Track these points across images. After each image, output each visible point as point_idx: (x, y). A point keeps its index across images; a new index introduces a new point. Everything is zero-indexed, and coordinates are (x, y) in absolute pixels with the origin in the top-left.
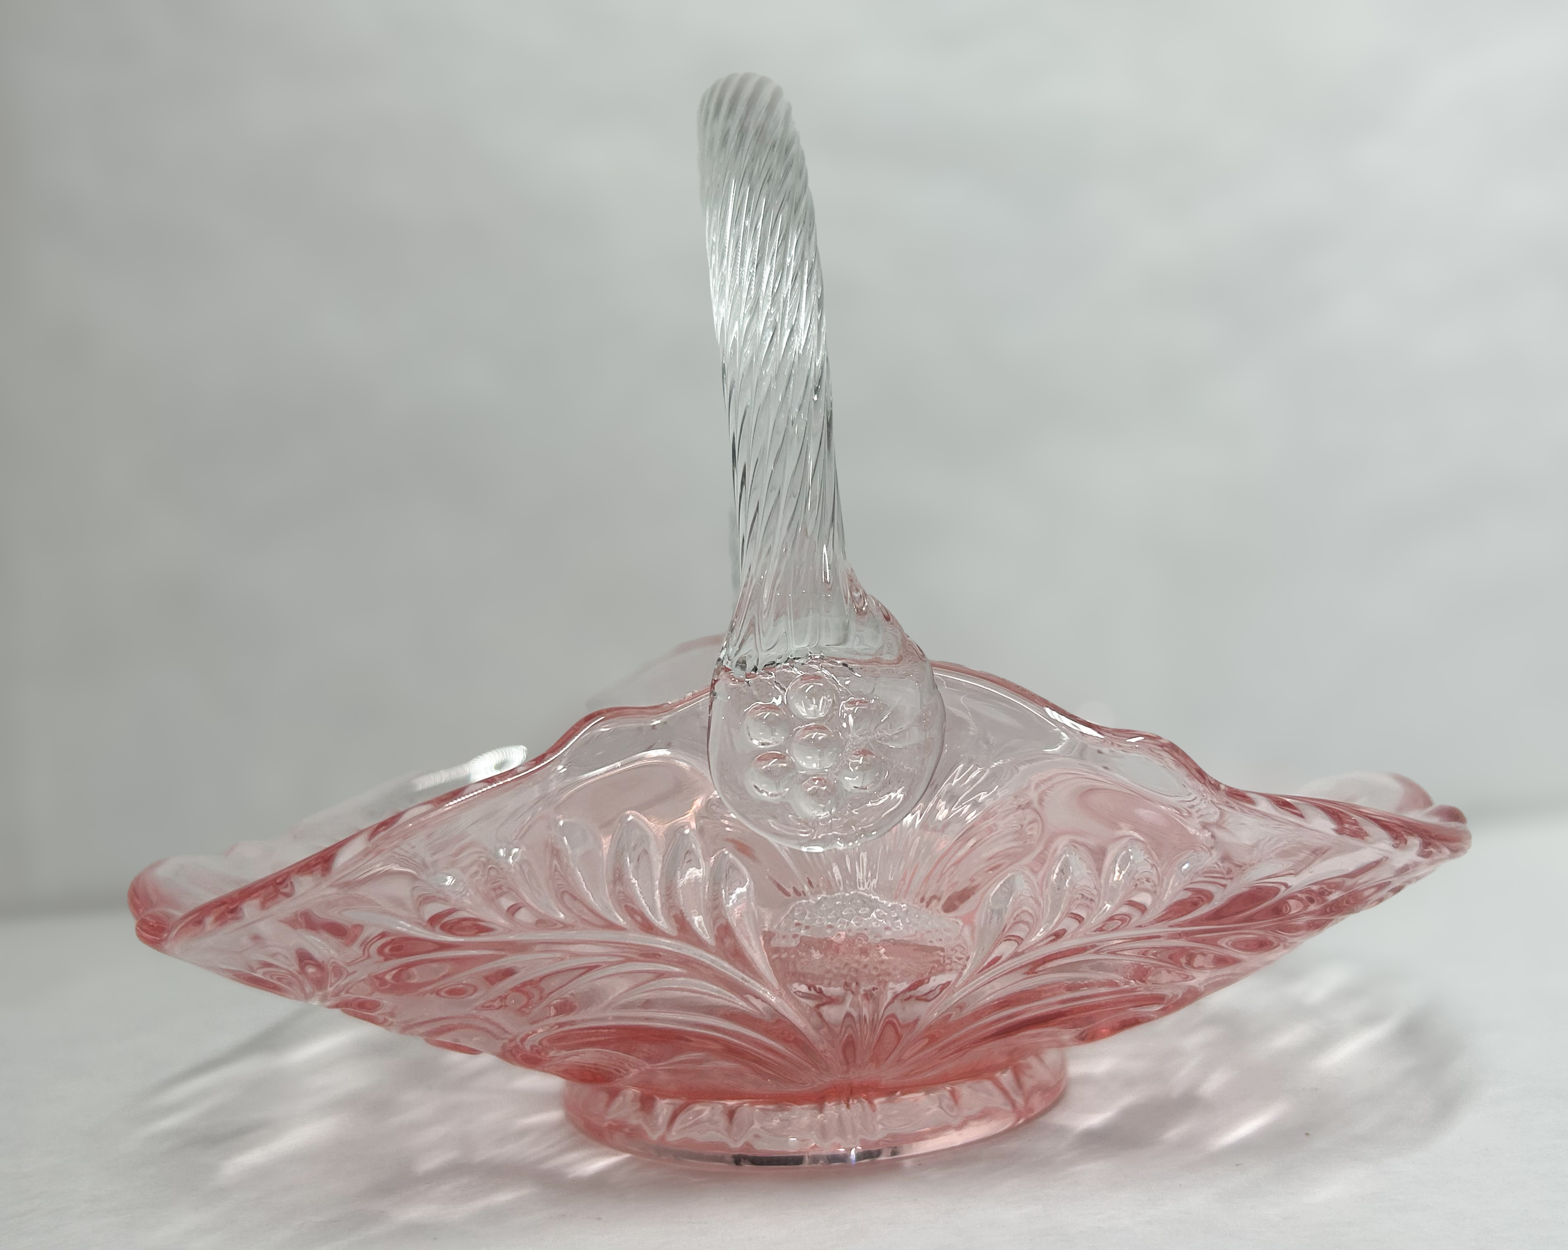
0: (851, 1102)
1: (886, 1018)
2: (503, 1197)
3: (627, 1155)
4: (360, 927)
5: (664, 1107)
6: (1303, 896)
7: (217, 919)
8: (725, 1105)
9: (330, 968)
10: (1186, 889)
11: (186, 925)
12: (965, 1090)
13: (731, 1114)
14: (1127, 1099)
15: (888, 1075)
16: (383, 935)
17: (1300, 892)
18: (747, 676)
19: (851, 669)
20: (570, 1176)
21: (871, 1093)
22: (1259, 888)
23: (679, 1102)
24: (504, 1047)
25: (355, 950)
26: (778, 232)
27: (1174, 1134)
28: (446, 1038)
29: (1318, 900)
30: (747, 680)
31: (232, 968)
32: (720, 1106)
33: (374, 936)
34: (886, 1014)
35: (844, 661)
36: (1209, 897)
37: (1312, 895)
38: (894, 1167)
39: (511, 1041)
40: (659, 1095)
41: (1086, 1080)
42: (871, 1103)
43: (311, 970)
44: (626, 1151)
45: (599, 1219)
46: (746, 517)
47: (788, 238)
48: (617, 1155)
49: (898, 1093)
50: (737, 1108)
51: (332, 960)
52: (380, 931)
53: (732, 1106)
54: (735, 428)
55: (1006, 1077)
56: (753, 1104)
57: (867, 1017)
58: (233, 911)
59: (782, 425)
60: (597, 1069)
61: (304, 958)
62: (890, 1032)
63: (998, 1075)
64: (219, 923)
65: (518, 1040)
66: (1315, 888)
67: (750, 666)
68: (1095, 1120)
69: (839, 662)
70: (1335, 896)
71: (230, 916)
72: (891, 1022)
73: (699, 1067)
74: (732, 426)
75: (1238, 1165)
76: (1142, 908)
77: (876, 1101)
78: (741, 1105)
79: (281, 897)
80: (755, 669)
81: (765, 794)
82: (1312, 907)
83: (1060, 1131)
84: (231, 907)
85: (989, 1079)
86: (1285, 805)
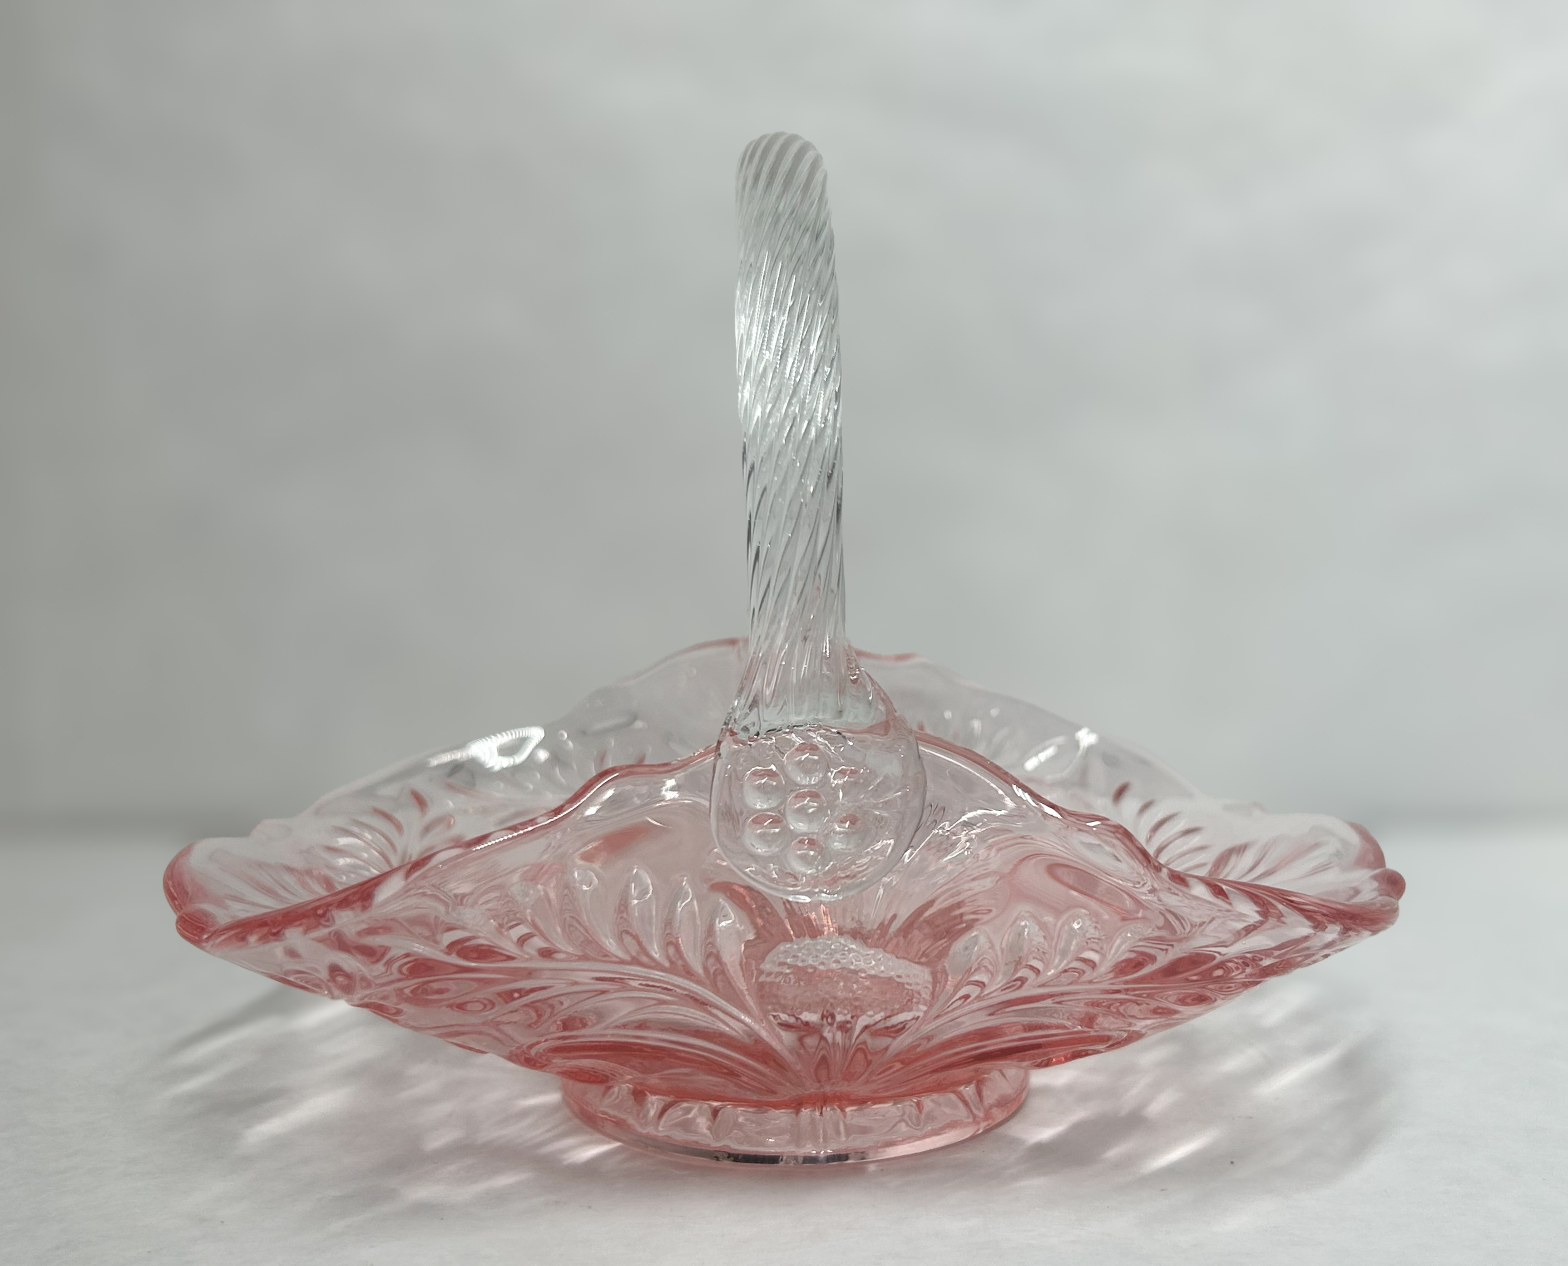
0: (824, 1109)
1: (858, 1045)
2: (503, 1180)
3: (618, 1144)
4: (386, 949)
5: (654, 1103)
6: (1240, 961)
7: (260, 939)
8: (710, 1106)
9: (358, 978)
10: (1131, 951)
11: (229, 938)
12: (928, 1102)
13: (715, 1112)
14: (1079, 1114)
15: (859, 1089)
16: (407, 955)
17: (1236, 958)
18: (750, 739)
19: (844, 737)
20: (565, 1163)
21: (843, 1102)
22: (1198, 954)
23: (669, 1099)
24: (511, 1052)
25: (380, 967)
26: (803, 323)
27: (1113, 1153)
28: (459, 1040)
29: (1252, 965)
30: (749, 743)
31: (267, 972)
32: (705, 1105)
33: (399, 955)
34: (858, 1041)
35: (840, 730)
36: (1153, 959)
37: (1247, 961)
38: (859, 1170)
39: (518, 1048)
40: (650, 1092)
41: (1046, 1091)
42: (843, 1110)
43: (340, 979)
44: (617, 1139)
45: (590, 1207)
46: (758, 591)
47: (812, 331)
48: (609, 1143)
49: (869, 1103)
50: (721, 1108)
51: (360, 973)
52: (404, 952)
53: (717, 1107)
54: (751, 506)
55: (968, 1091)
56: (735, 1106)
57: (840, 1045)
58: (275, 934)
59: (796, 509)
60: (595, 1072)
61: (335, 970)
62: (860, 1056)
63: (962, 1088)
64: (261, 942)
65: (524, 1047)
66: (1248, 955)
67: (753, 730)
68: (1045, 1134)
69: (833, 730)
70: (1267, 962)
71: (272, 938)
72: (862, 1049)
73: (688, 1078)
74: (749, 505)
75: (1163, 1190)
76: (1092, 964)
77: (848, 1109)
78: (724, 1106)
79: (321, 927)
80: (758, 734)
81: (759, 850)
82: (1249, 970)
83: (1014, 1142)
84: (274, 931)
85: (953, 1092)
86: (1218, 892)
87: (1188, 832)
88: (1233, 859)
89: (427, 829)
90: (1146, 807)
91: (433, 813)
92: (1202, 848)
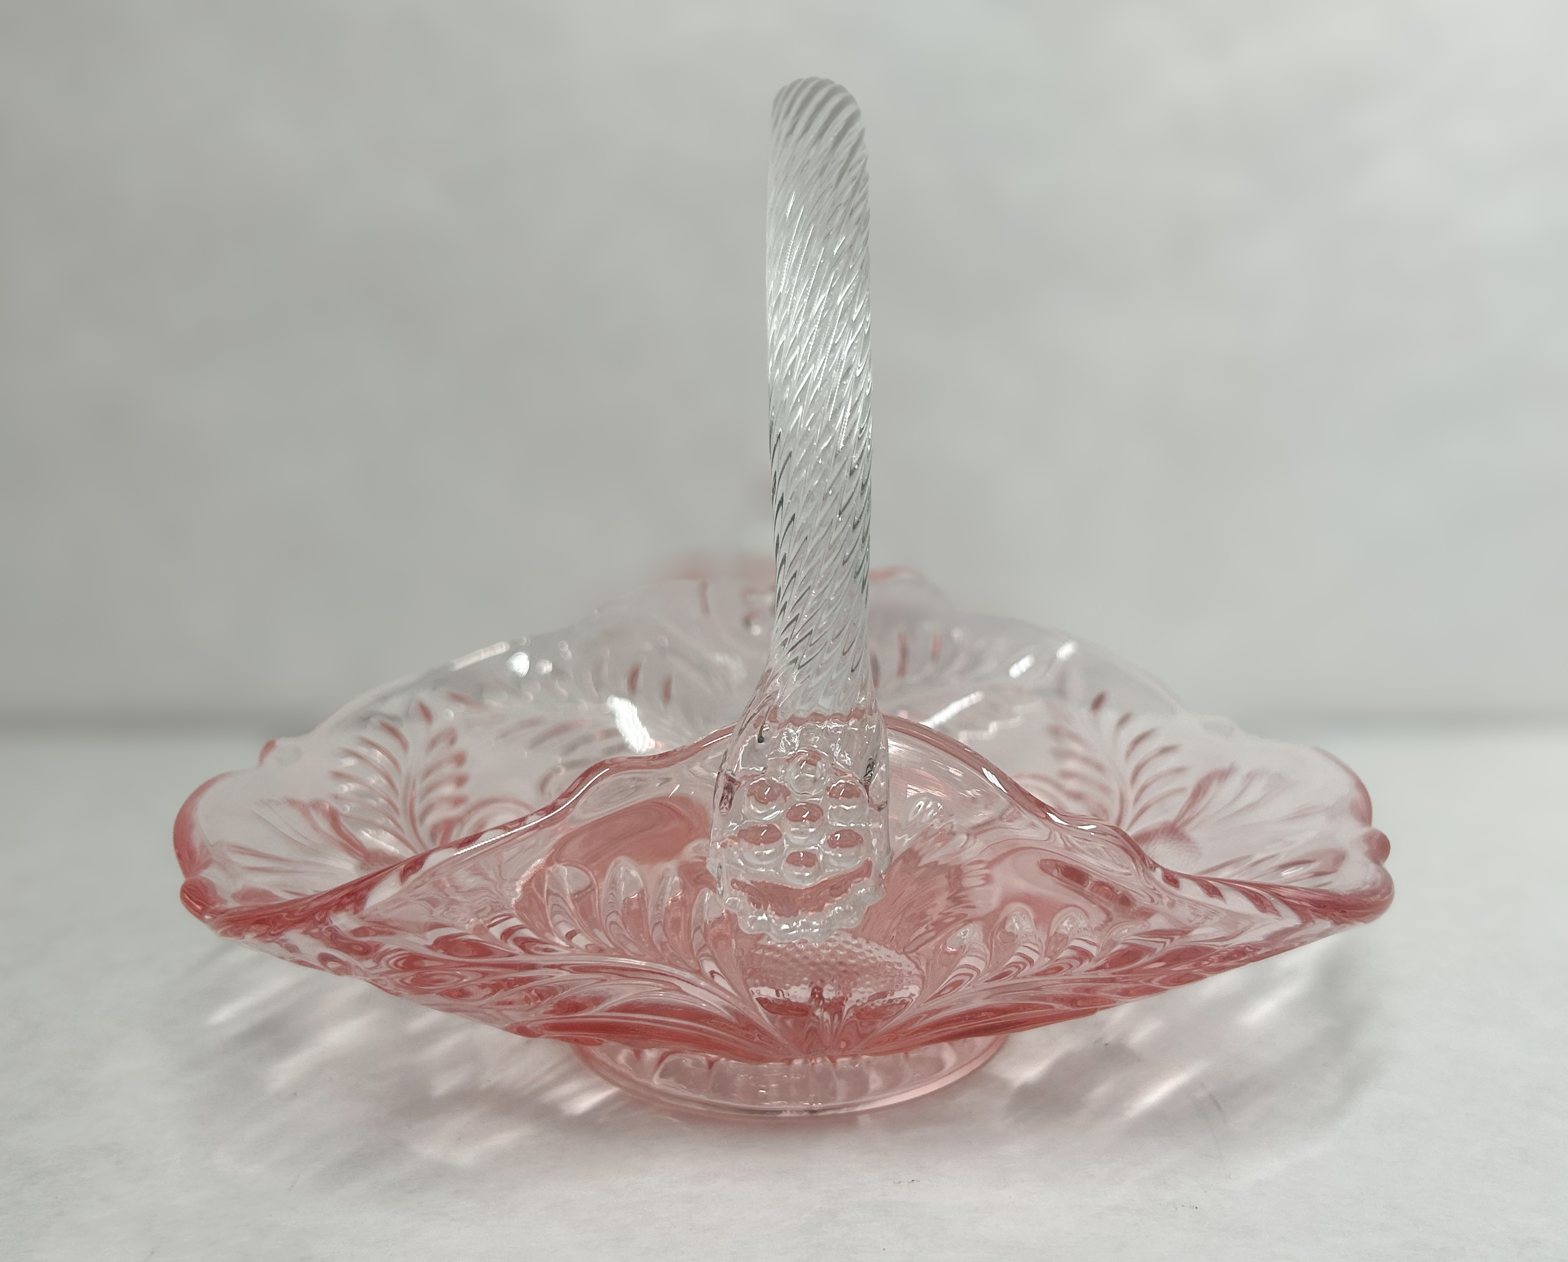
4: (379, 944)
5: (652, 1052)
7: (259, 937)
8: (706, 1058)
9: (352, 965)
10: (1123, 943)
13: (711, 1064)
16: (399, 950)
20: (566, 1114)
21: (834, 1054)
23: (665, 1050)
25: (372, 962)
32: (701, 1057)
33: (392, 949)
34: (848, 1018)
36: (1145, 951)
42: (833, 1060)
43: (334, 965)
48: (608, 1087)
49: (862, 1055)
50: (715, 1061)
52: (396, 947)
53: (712, 1059)
56: (728, 1059)
57: (830, 1023)
58: (273, 935)
61: (328, 958)
64: (260, 940)
65: (520, 1023)
77: (838, 1060)
78: (720, 1058)
84: (273, 932)
86: (1212, 891)
87: (1166, 750)
88: (1214, 788)
89: (433, 743)
90: (1124, 720)
91: (437, 726)
92: (1179, 771)
